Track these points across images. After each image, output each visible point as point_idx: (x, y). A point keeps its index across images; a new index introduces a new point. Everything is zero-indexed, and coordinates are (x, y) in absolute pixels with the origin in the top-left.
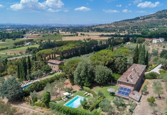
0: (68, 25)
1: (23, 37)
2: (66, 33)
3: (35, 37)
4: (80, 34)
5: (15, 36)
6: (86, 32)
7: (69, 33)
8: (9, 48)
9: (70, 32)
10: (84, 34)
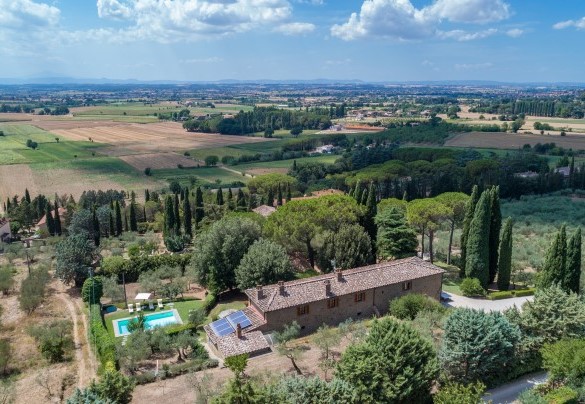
0: (519, 85)
1: (327, 126)
2: (482, 118)
3: (364, 127)
4: (532, 124)
5: (306, 123)
6: (569, 116)
7: (494, 119)
8: (261, 159)
9: (497, 116)
10: (551, 125)
